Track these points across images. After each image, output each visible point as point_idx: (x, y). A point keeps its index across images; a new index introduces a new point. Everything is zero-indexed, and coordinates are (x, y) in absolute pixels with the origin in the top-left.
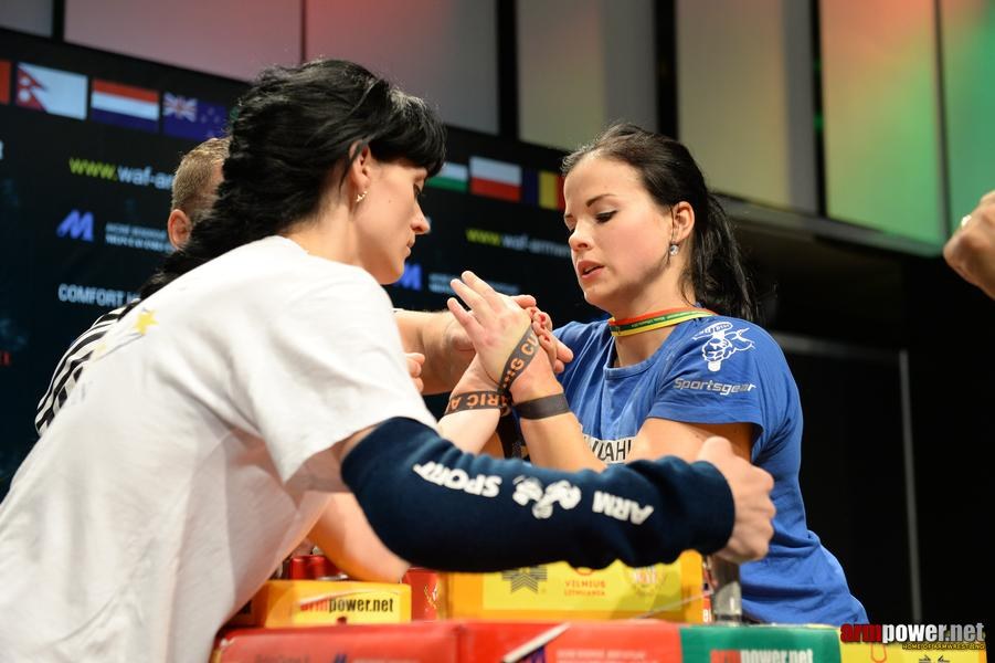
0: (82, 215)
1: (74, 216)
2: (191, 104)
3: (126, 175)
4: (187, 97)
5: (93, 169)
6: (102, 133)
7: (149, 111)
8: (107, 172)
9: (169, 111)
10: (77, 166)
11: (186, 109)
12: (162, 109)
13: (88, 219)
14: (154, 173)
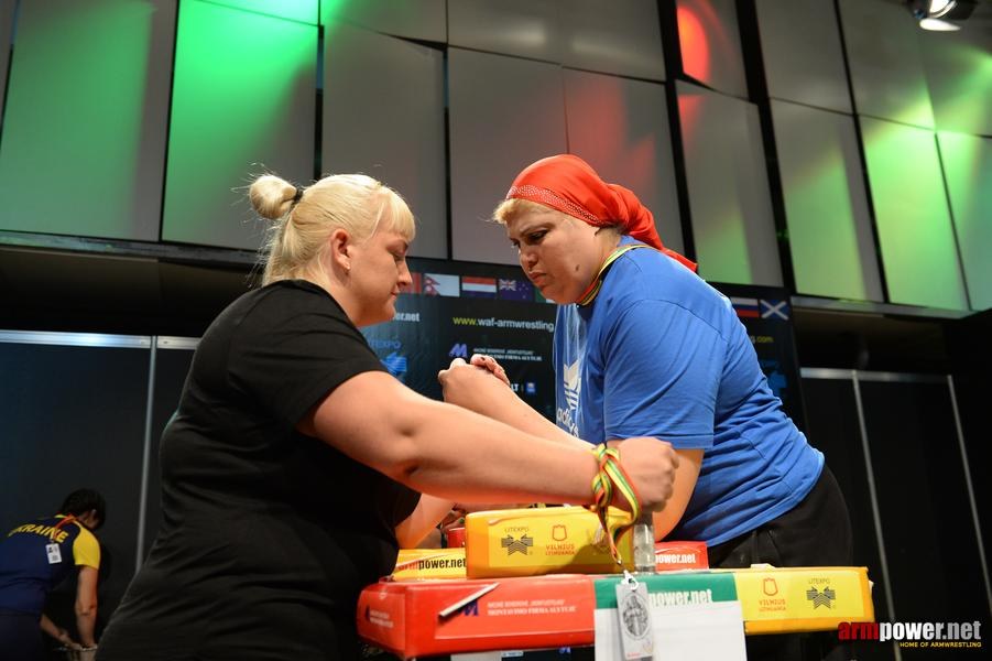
0: (461, 345)
1: (457, 346)
2: (513, 282)
3: (482, 322)
4: (511, 280)
5: (465, 321)
6: (467, 303)
7: (492, 289)
8: (473, 322)
9: (502, 288)
10: (457, 321)
11: (511, 285)
12: (498, 287)
13: (464, 346)
14: (496, 321)
